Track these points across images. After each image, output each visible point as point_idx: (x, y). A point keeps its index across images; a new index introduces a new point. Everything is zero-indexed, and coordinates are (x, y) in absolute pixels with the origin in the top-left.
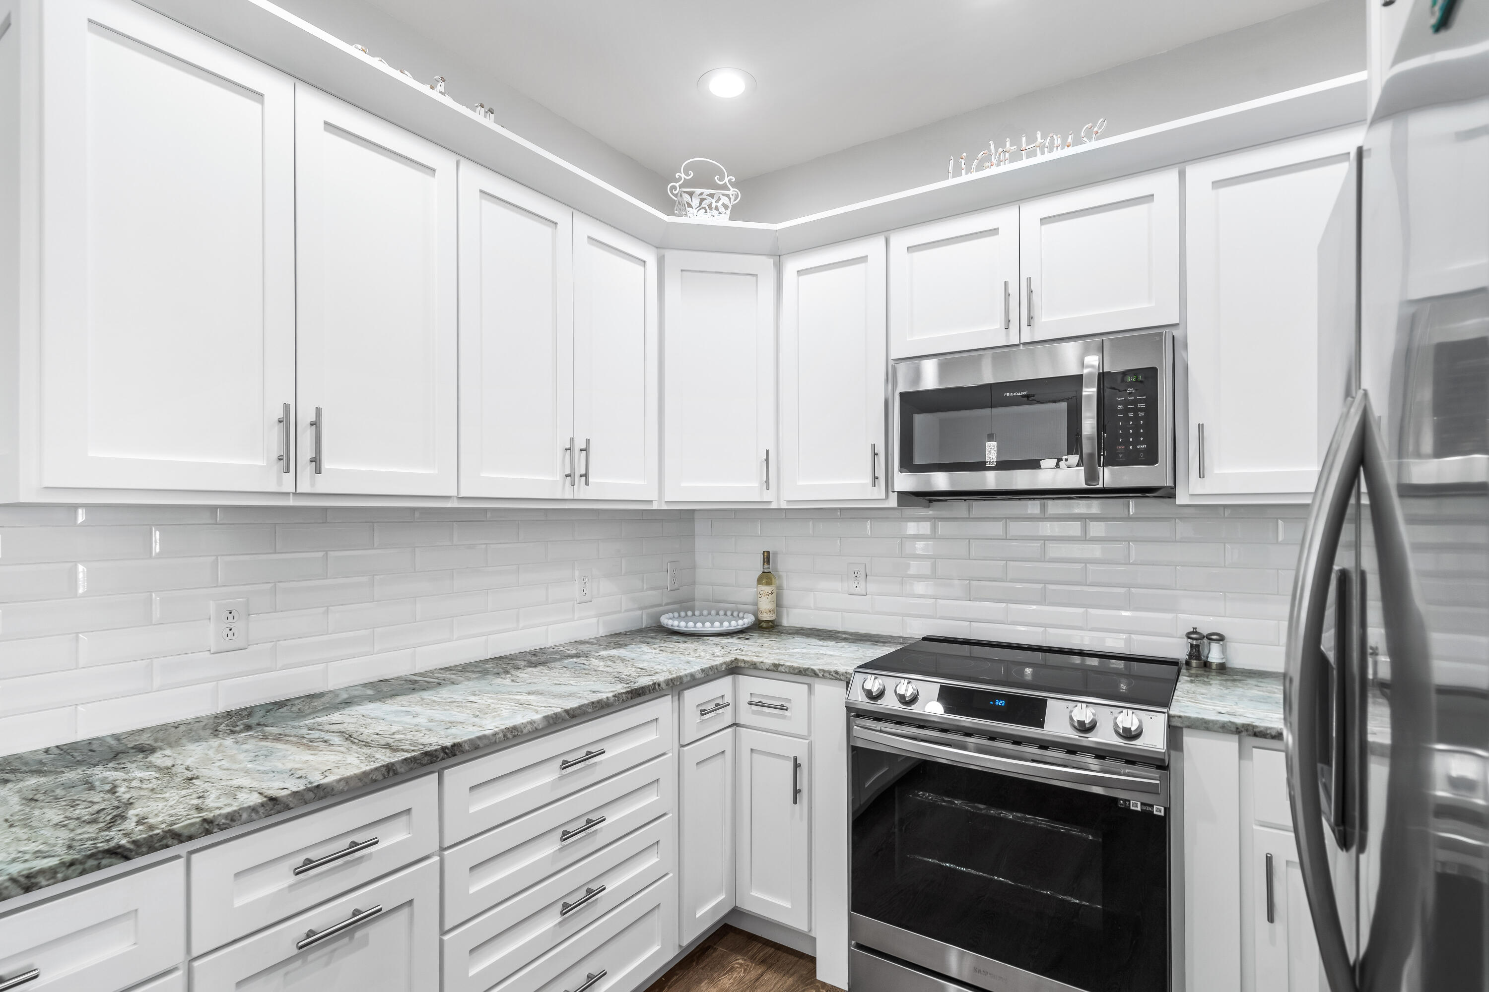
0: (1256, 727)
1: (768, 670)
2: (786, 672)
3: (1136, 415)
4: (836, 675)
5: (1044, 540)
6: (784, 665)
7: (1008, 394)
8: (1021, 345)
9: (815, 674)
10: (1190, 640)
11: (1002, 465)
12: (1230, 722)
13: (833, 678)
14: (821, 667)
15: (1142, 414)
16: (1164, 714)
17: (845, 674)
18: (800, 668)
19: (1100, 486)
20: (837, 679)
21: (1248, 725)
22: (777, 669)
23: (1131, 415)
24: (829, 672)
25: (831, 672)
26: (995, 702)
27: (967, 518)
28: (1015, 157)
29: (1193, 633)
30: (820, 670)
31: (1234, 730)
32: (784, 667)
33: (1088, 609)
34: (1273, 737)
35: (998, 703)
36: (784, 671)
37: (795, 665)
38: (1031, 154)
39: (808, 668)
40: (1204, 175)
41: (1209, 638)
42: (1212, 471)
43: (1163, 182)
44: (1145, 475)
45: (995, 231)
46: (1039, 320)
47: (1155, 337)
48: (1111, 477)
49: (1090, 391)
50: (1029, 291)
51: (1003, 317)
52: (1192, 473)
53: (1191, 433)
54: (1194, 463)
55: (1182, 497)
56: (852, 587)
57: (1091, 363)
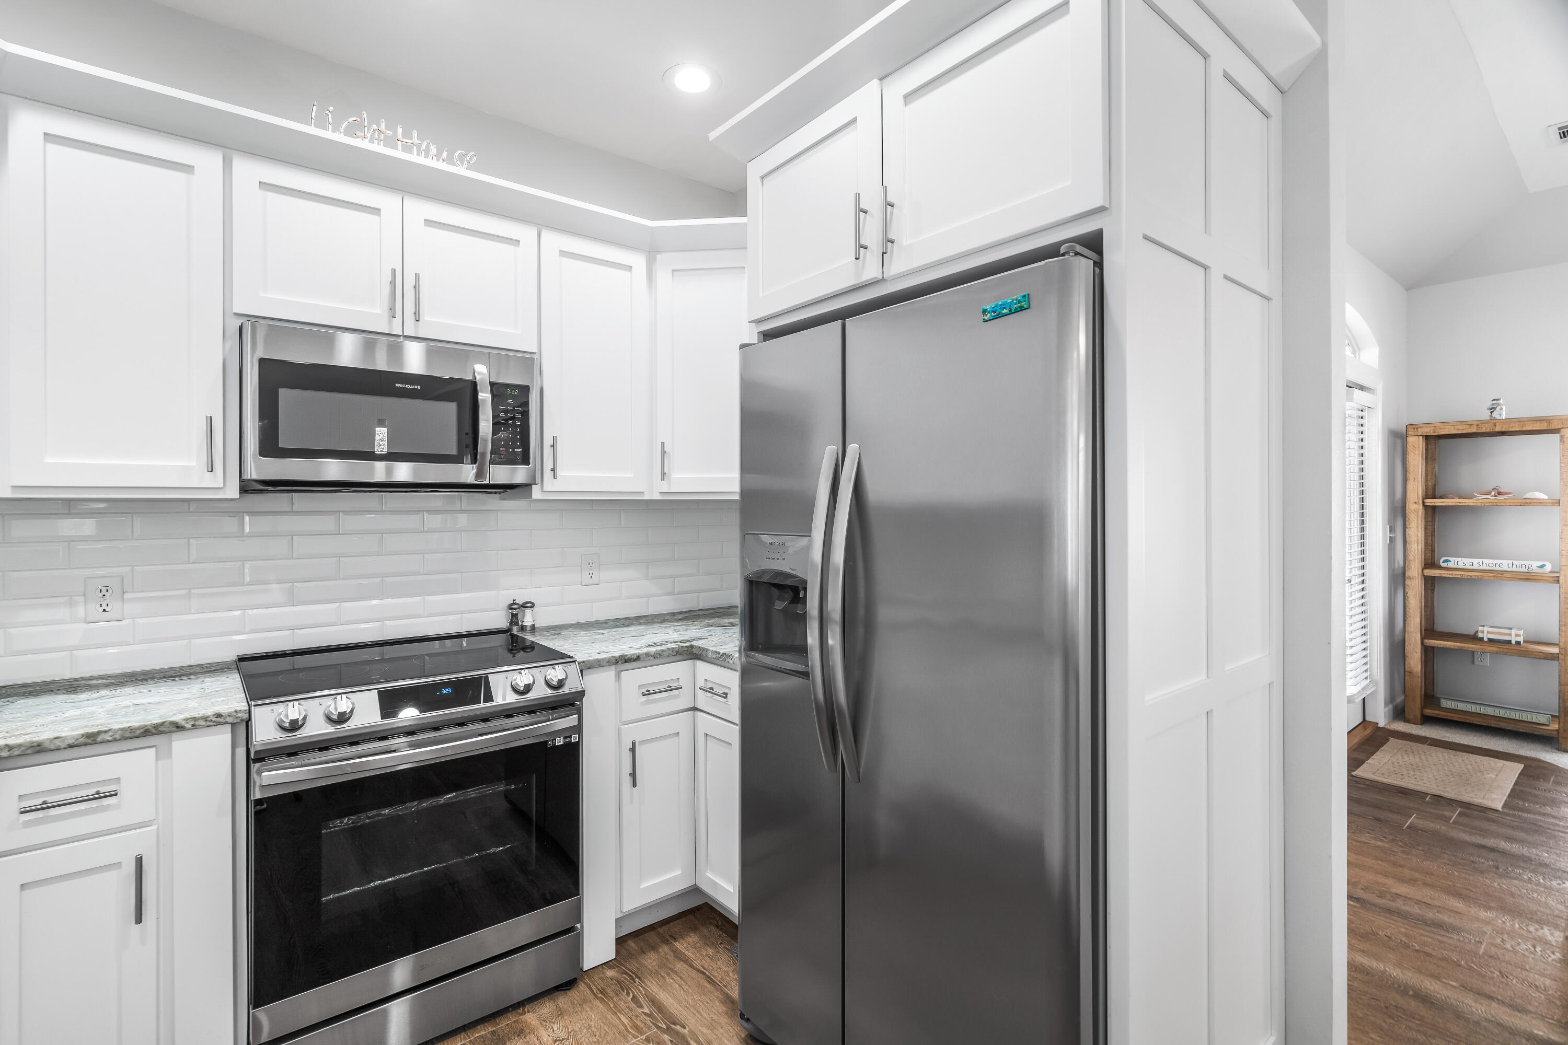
0: (626, 655)
1: (71, 746)
2: (115, 740)
3: (514, 423)
4: (218, 719)
5: (382, 534)
6: (110, 730)
7: (399, 385)
8: (402, 337)
9: (178, 727)
10: (510, 611)
11: (391, 457)
12: (613, 657)
13: (211, 724)
14: (188, 715)
15: (518, 423)
16: (574, 663)
17: (234, 714)
18: (146, 726)
19: (487, 482)
20: (219, 724)
21: (622, 656)
22: (95, 740)
23: (511, 422)
24: (205, 718)
25: (208, 717)
26: (441, 692)
27: (290, 512)
28: (391, 142)
29: (514, 604)
30: (186, 720)
31: (614, 661)
32: (110, 734)
33: (425, 597)
34: (635, 660)
35: (444, 691)
36: (110, 739)
37: (136, 724)
38: (407, 149)
39: (164, 722)
40: (553, 241)
41: (524, 606)
42: (560, 473)
43: (526, 234)
44: (519, 474)
45: (376, 211)
46: (426, 316)
47: (528, 361)
48: (500, 474)
49: (485, 396)
50: (416, 287)
51: (386, 304)
52: (548, 474)
53: (548, 441)
54: (548, 465)
55: (536, 493)
56: (94, 610)
57: (481, 371)
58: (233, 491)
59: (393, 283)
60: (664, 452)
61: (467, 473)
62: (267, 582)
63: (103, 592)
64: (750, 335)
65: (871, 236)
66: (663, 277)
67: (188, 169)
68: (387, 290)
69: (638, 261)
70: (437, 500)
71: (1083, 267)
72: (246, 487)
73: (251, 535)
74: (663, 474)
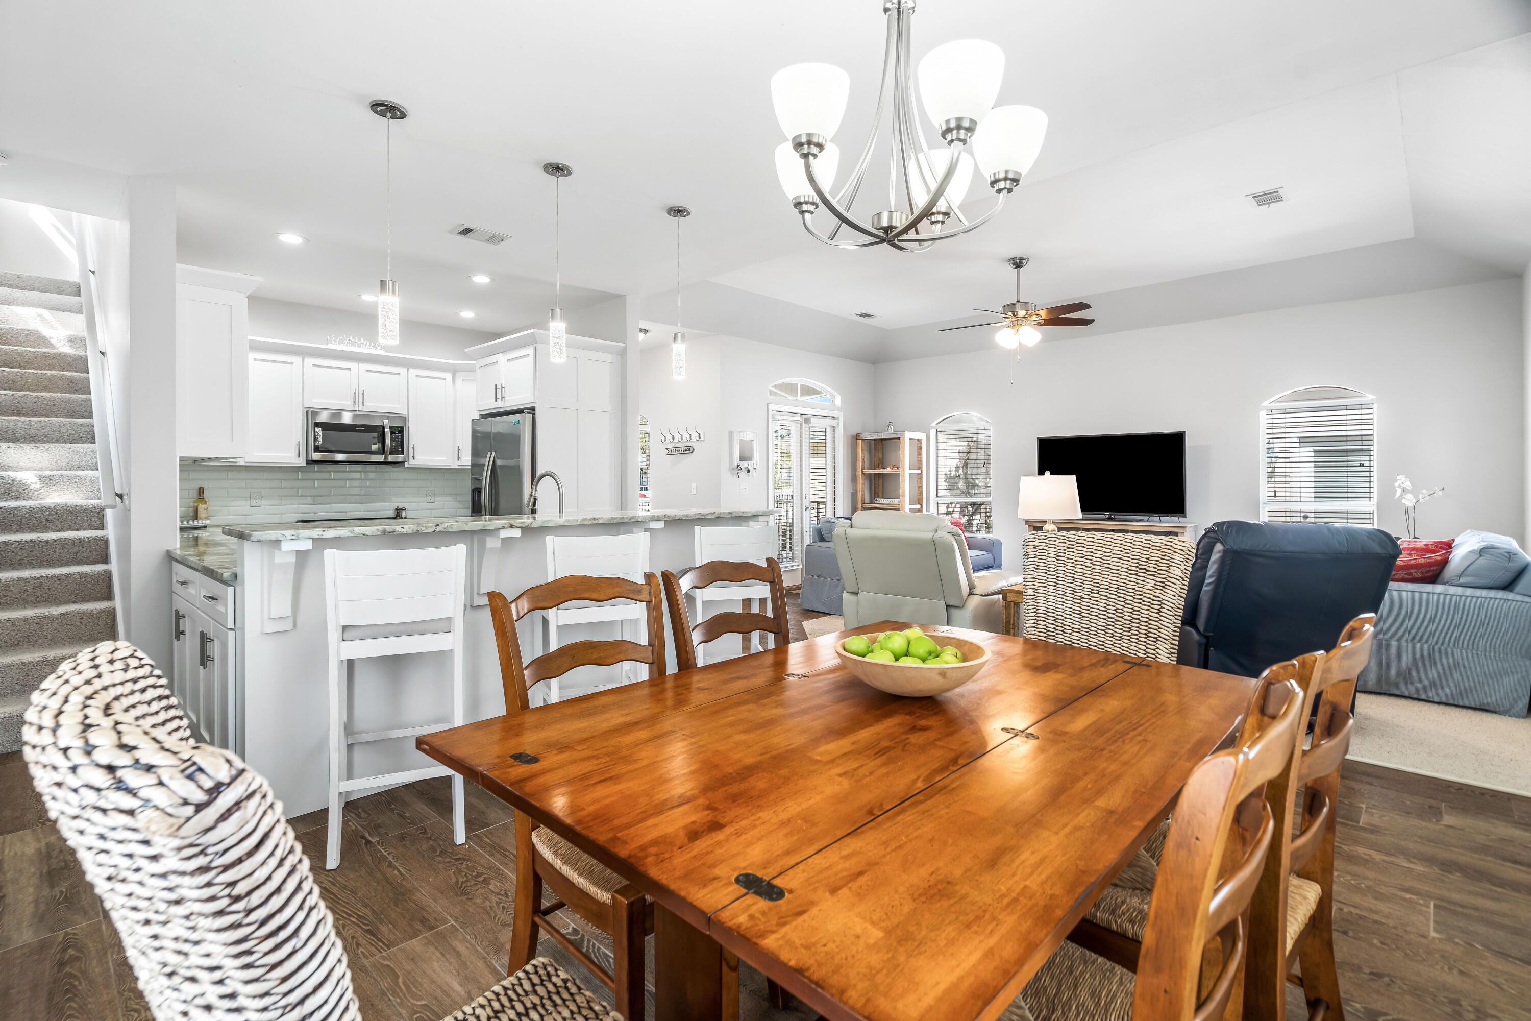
3: (398, 439)
7: (357, 428)
10: (396, 511)
15: (400, 440)
19: (387, 461)
29: (398, 508)
40: (413, 372)
41: (402, 509)
42: (416, 458)
43: (403, 371)
44: (400, 458)
45: (349, 369)
46: (366, 404)
47: (403, 419)
48: (392, 458)
49: (387, 430)
50: (363, 394)
51: (352, 400)
52: (411, 458)
53: (411, 446)
54: (411, 455)
55: (407, 465)
56: (253, 503)
57: (386, 421)
58: (304, 464)
59: (355, 393)
60: (459, 449)
61: (381, 458)
62: (306, 496)
63: (256, 496)
64: (477, 417)
65: (499, 395)
66: (459, 382)
67: (291, 363)
68: (353, 395)
69: (449, 376)
70: (358, 467)
71: (529, 416)
72: (309, 462)
73: (301, 480)
74: (459, 458)
